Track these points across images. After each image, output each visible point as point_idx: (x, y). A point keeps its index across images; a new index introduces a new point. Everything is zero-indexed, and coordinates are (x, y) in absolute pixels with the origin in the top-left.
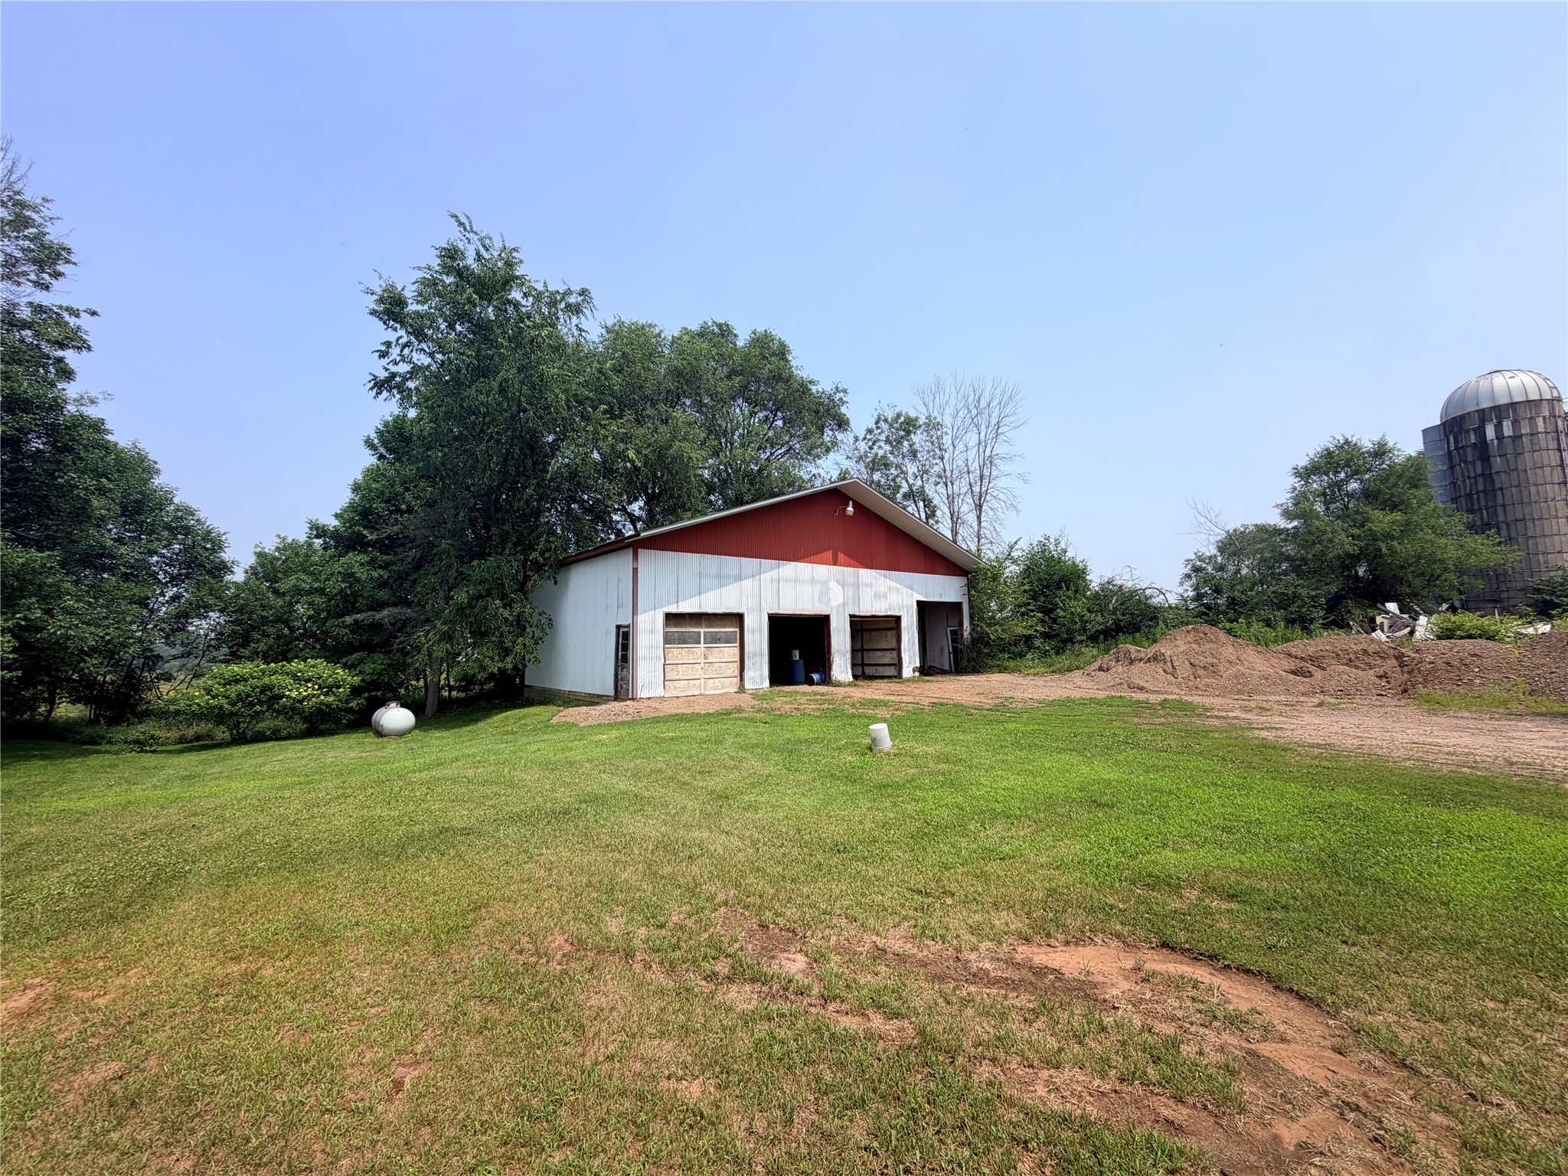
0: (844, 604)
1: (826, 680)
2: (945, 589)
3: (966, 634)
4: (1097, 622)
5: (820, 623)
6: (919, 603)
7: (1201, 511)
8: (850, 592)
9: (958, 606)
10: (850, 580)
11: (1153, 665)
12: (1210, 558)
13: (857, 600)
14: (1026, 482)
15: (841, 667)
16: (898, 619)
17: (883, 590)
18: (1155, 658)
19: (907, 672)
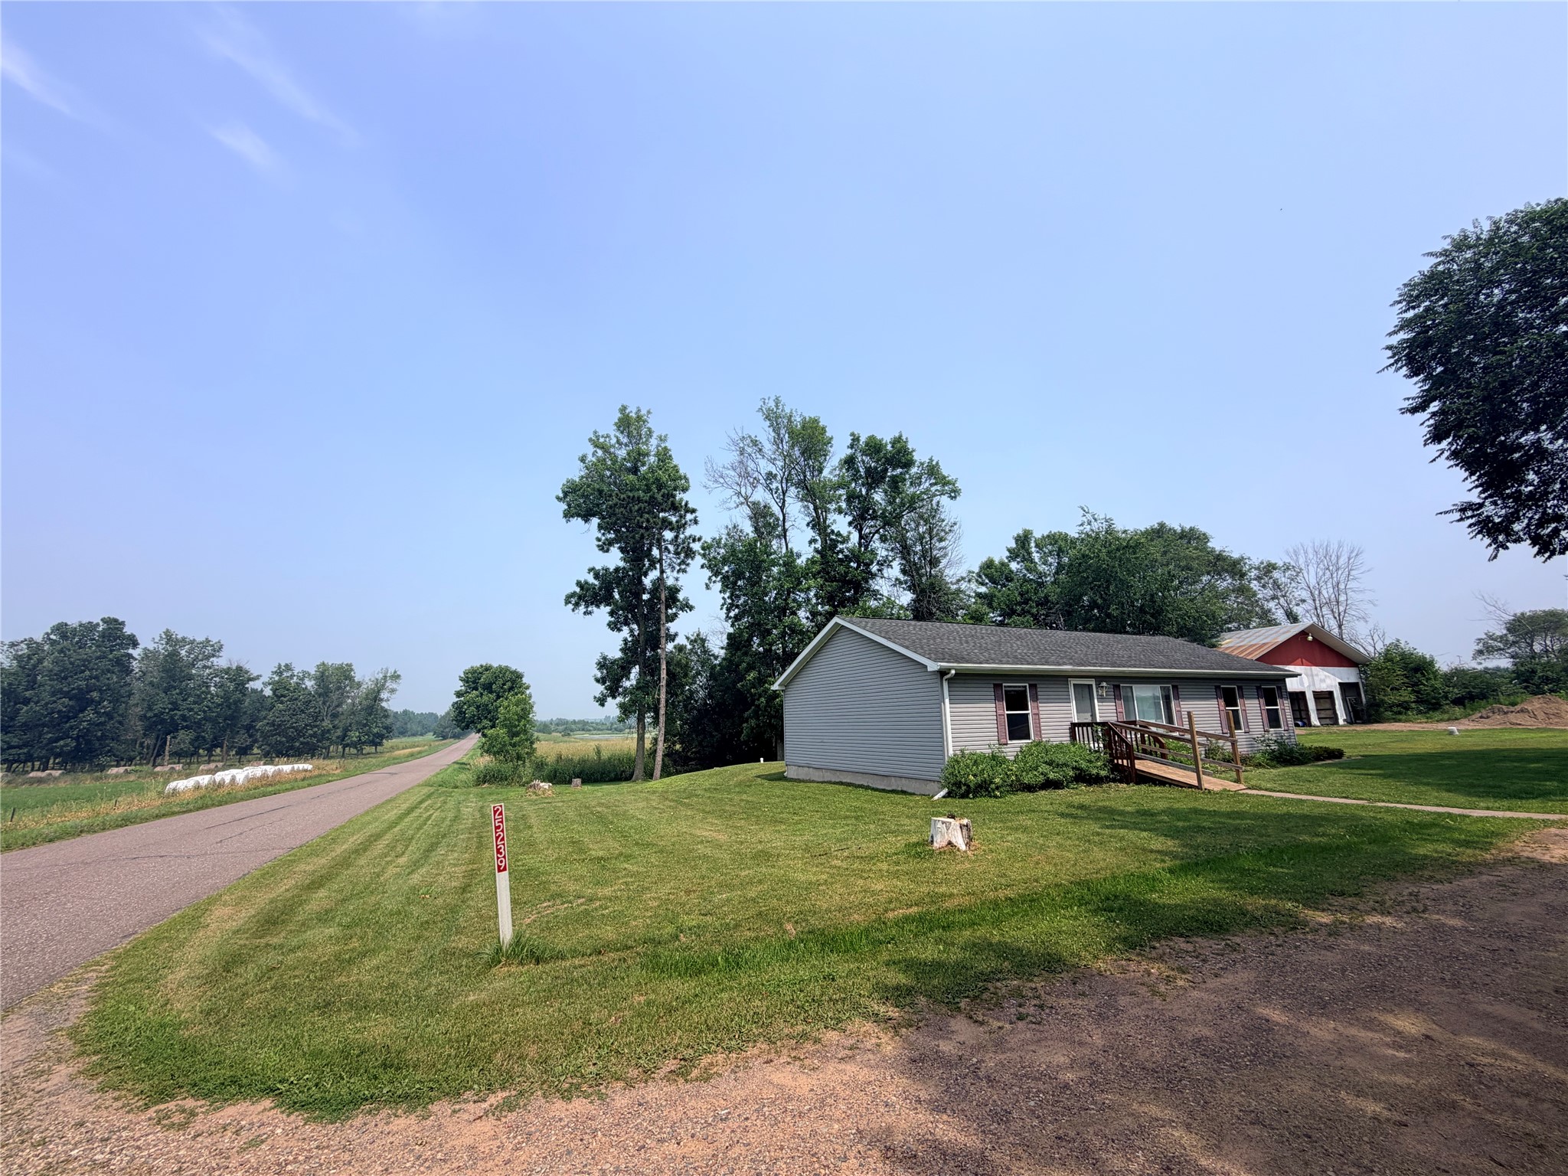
0: (1309, 686)
1: (1309, 725)
2: (1350, 675)
3: (1364, 700)
4: (1456, 692)
5: (1303, 694)
6: (1340, 684)
7: (1488, 601)
8: (1310, 678)
9: (1355, 685)
10: (1309, 673)
11: (1522, 714)
12: (1501, 637)
13: (1314, 685)
14: (1375, 605)
15: (1315, 720)
16: (1331, 693)
17: (1323, 677)
18: (1522, 711)
19: (1341, 722)
